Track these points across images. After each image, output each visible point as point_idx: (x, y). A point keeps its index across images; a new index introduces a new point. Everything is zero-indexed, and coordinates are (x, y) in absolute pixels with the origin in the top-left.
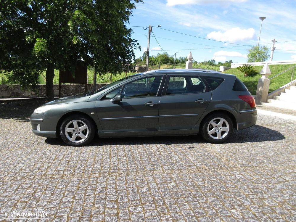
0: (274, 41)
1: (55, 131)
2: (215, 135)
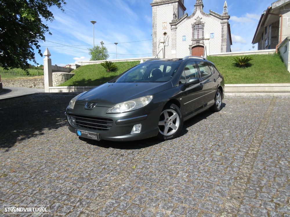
0: (102, 43)
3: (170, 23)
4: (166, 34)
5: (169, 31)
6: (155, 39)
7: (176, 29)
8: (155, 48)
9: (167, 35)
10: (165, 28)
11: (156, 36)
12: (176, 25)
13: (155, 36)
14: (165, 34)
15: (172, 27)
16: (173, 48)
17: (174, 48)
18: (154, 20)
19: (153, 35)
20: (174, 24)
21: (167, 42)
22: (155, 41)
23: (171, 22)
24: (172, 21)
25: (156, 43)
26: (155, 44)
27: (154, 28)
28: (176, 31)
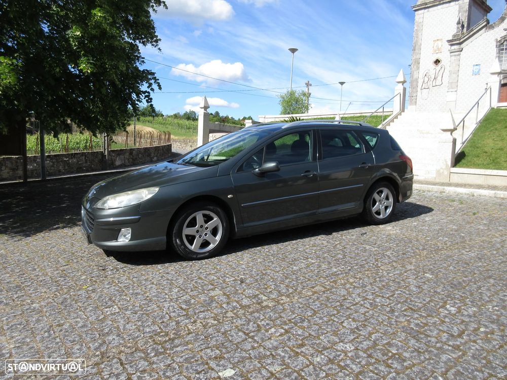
0: (308, 85)
1: (165, 237)
2: (378, 213)
3: (449, 41)
4: (439, 62)
5: (445, 57)
6: (415, 73)
7: (461, 51)
8: (414, 90)
9: (440, 65)
10: (438, 50)
11: (418, 68)
12: (460, 44)
13: (415, 67)
14: (437, 62)
15: (453, 47)
16: (451, 90)
17: (452, 88)
18: (417, 37)
19: (412, 66)
20: (457, 41)
21: (439, 78)
22: (415, 76)
23: (451, 38)
24: (454, 36)
25: (417, 80)
26: (415, 83)
27: (417, 51)
28: (459, 55)
